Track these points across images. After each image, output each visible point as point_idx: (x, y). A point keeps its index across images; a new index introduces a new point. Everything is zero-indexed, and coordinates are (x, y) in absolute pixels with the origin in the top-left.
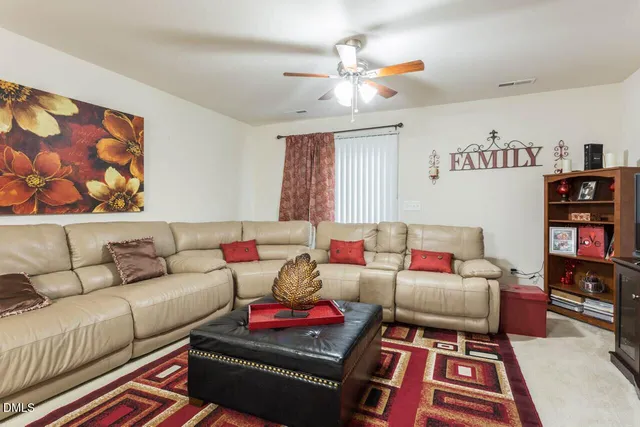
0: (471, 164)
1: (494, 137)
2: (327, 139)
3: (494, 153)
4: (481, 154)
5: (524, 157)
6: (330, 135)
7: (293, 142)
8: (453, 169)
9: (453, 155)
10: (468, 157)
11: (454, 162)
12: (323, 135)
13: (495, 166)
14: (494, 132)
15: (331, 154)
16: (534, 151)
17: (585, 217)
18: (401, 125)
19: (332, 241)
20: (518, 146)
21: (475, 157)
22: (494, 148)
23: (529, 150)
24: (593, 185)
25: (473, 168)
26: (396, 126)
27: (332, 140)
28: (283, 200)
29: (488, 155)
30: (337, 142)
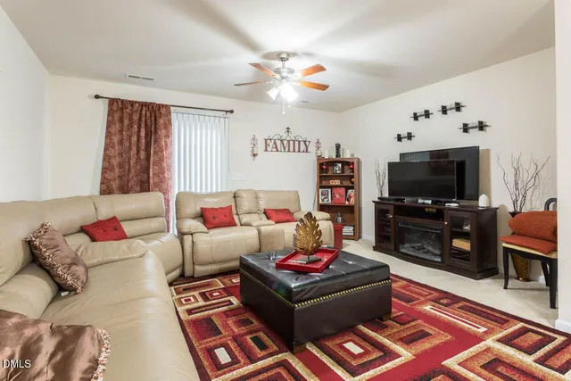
0: (276, 147)
1: (288, 132)
2: (163, 111)
3: (289, 141)
4: (282, 141)
5: (303, 147)
6: (167, 107)
7: (118, 109)
8: (266, 150)
9: (266, 140)
10: (275, 143)
11: (266, 145)
12: (160, 106)
13: (289, 151)
14: (288, 128)
15: (168, 124)
16: (307, 143)
17: (337, 182)
18: (232, 112)
19: (201, 208)
20: (300, 139)
21: (278, 143)
22: (288, 139)
23: (305, 142)
24: (340, 165)
25: (277, 151)
26: (227, 112)
27: (169, 113)
28: (104, 170)
29: (285, 142)
30: (173, 116)
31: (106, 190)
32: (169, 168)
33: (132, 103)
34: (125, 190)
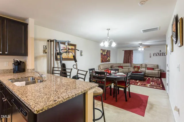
6: (132, 50)
7: (126, 51)
8: (153, 56)
10: (156, 54)
15: (132, 53)
19: (134, 66)
28: (124, 60)
30: (133, 51)
31: (124, 63)
32: (133, 60)
33: (127, 50)
34: (126, 63)
